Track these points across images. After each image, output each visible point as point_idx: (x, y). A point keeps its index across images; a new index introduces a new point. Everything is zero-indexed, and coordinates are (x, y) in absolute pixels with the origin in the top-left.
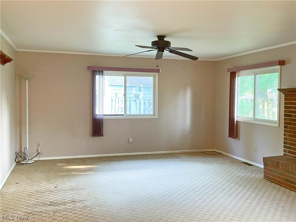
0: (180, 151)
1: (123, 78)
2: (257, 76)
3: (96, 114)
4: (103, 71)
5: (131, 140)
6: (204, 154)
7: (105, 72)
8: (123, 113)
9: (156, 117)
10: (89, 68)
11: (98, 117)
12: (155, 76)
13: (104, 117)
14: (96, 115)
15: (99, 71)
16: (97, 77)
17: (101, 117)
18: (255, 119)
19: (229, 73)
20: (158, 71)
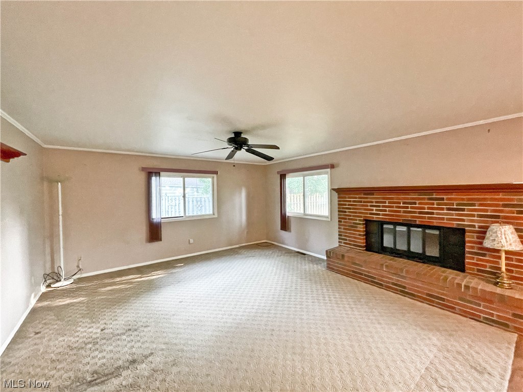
0: (237, 246)
1: (182, 179)
2: (305, 177)
3: (153, 217)
4: (159, 173)
5: (192, 241)
6: (260, 247)
7: (162, 173)
8: (182, 215)
9: (216, 216)
10: (143, 169)
11: (155, 221)
12: (213, 177)
13: (163, 221)
14: (153, 219)
15: (156, 173)
16: (153, 179)
17: (159, 220)
18: (305, 215)
19: (279, 176)
20: (216, 173)
